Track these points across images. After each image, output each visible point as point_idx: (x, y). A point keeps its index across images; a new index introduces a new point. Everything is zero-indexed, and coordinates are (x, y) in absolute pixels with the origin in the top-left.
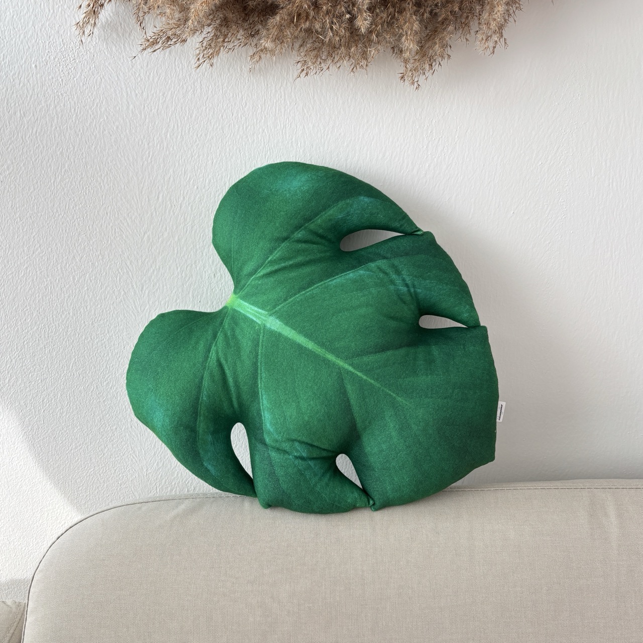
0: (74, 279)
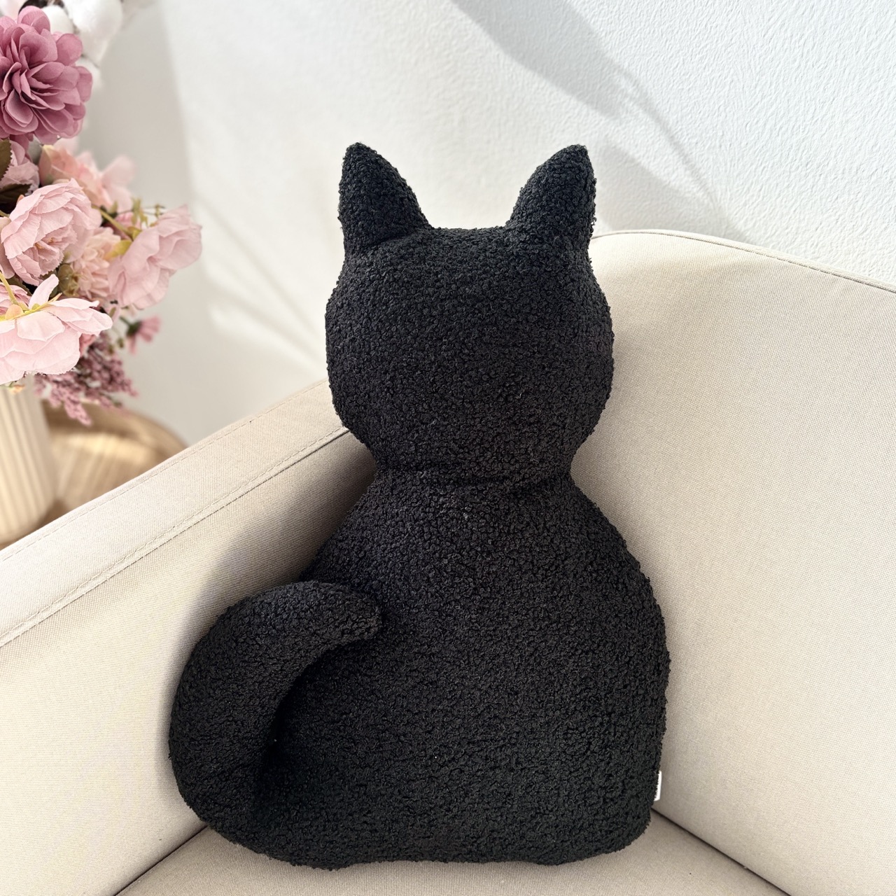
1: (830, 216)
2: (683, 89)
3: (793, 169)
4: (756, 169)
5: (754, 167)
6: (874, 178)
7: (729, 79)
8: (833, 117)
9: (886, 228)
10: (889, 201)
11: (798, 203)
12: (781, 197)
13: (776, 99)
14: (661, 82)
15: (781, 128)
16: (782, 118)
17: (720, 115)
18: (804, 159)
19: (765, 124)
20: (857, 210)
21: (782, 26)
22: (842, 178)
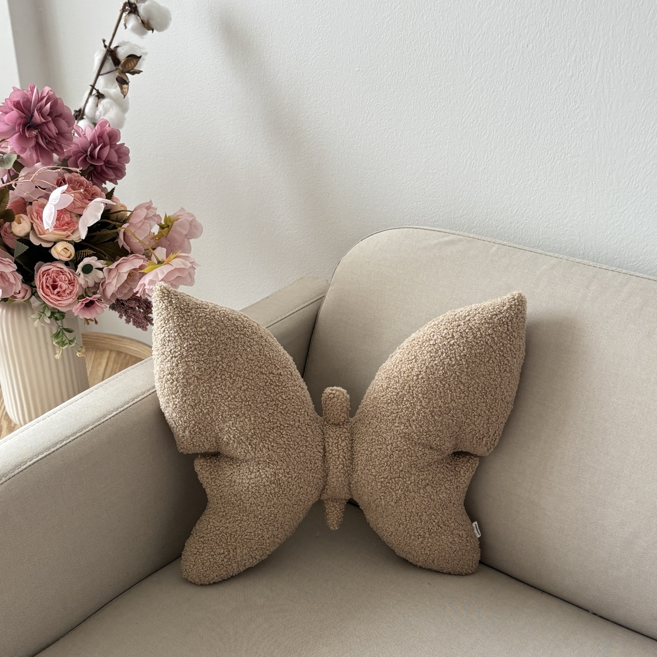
0: (420, 34)
2: (427, 146)
3: (482, 183)
4: (465, 184)
5: (464, 183)
6: (517, 187)
7: (448, 141)
8: (496, 158)
9: (526, 210)
10: (525, 197)
11: (486, 200)
12: (477, 199)
13: (470, 150)
14: (417, 143)
15: (474, 164)
16: (473, 160)
17: (445, 159)
18: (485, 179)
19: (466, 162)
20: (512, 202)
21: (469, 117)
22: (504, 187)
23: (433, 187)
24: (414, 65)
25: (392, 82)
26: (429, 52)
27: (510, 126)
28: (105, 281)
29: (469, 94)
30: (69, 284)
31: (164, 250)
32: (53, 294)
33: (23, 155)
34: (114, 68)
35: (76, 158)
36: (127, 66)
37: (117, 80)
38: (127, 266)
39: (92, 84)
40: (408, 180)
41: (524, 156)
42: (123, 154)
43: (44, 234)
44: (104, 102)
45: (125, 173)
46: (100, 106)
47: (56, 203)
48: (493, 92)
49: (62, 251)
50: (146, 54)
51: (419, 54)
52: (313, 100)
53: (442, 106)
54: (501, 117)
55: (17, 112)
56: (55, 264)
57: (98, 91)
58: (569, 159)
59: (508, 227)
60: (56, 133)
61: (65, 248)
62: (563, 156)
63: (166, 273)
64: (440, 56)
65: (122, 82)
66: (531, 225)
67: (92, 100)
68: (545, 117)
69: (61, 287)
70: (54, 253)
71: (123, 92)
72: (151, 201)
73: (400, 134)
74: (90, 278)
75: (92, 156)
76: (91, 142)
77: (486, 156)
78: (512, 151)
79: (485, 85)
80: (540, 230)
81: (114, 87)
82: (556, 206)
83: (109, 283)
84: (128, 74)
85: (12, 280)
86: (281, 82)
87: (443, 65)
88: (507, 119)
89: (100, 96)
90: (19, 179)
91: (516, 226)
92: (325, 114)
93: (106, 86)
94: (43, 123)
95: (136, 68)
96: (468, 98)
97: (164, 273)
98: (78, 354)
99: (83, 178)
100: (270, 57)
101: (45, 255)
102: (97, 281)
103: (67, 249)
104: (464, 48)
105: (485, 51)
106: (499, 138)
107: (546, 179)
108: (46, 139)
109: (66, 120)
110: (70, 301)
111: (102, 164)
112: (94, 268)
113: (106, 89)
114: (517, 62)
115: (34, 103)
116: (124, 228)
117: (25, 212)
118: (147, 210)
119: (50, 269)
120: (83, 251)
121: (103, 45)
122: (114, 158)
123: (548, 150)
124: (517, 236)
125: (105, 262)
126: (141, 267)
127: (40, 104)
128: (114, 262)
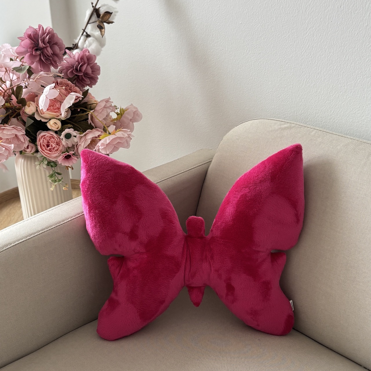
1: (324, 108)
3: (313, 94)
4: (303, 94)
5: (302, 93)
6: (334, 96)
7: (293, 67)
8: (321, 78)
9: (339, 111)
10: (339, 102)
12: (310, 104)
13: (306, 72)
14: (275, 68)
15: (308, 81)
16: (308, 78)
17: (291, 78)
18: (315, 90)
19: (304, 80)
20: (331, 106)
21: (305, 52)
22: (326, 96)
23: (284, 96)
24: (273, 19)
25: (261, 30)
26: (282, 11)
27: (330, 57)
28: (78, 144)
29: (306, 37)
30: (57, 144)
31: (115, 127)
32: (47, 150)
33: (32, 66)
34: (97, 19)
35: (67, 70)
36: (104, 18)
37: (98, 26)
38: (91, 135)
39: (84, 29)
40: (270, 91)
41: (338, 77)
42: (96, 70)
43: (44, 114)
44: (90, 39)
45: (97, 81)
46: (87, 42)
47: (47, 94)
48: (320, 36)
49: (53, 125)
50: (117, 12)
51: (277, 12)
52: (215, 41)
53: (290, 45)
54: (324, 52)
55: (30, 41)
56: (49, 132)
57: (87, 33)
58: (365, 78)
59: (328, 121)
60: (51, 54)
61: (55, 123)
62: (361, 77)
63: (111, 139)
64: (289, 14)
65: (101, 28)
66: (342, 120)
67: (83, 38)
68: (351, 52)
69: (52, 146)
70: (48, 125)
71: (101, 34)
72: (110, 98)
73: (265, 63)
74: (69, 141)
75: (76, 69)
76: (77, 61)
77: (315, 76)
78: (331, 73)
79: (315, 31)
80: (348, 123)
81: (97, 31)
82: (357, 109)
83: (80, 145)
84: (105, 24)
85: (22, 140)
86: (198, 31)
87: (291, 19)
88: (328, 53)
89: (88, 36)
90: (30, 80)
91: (333, 121)
92: (222, 50)
93: (92, 30)
94: (44, 48)
95: (110, 20)
96: (305, 40)
97: (110, 139)
98: (63, 188)
99: (69, 82)
100: (191, 15)
101: (42, 126)
102: (74, 144)
103: (56, 124)
104: (303, 8)
105: (315, 10)
106: (323, 65)
107: (351, 92)
108: (45, 57)
109: (59, 47)
110: (57, 155)
111: (82, 74)
112: (72, 136)
113: (92, 32)
114: (334, 17)
115: (40, 36)
116: (91, 112)
117: (34, 101)
118: (106, 103)
119: (45, 135)
120: (66, 125)
121: (92, 6)
122: (90, 71)
123: (352, 73)
124: (334, 127)
125: (79, 132)
126: (99, 136)
127: (43, 36)
128: (84, 132)
